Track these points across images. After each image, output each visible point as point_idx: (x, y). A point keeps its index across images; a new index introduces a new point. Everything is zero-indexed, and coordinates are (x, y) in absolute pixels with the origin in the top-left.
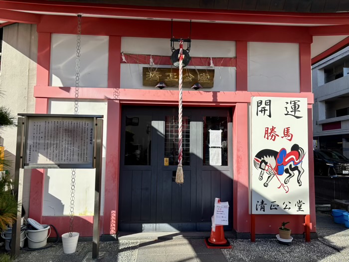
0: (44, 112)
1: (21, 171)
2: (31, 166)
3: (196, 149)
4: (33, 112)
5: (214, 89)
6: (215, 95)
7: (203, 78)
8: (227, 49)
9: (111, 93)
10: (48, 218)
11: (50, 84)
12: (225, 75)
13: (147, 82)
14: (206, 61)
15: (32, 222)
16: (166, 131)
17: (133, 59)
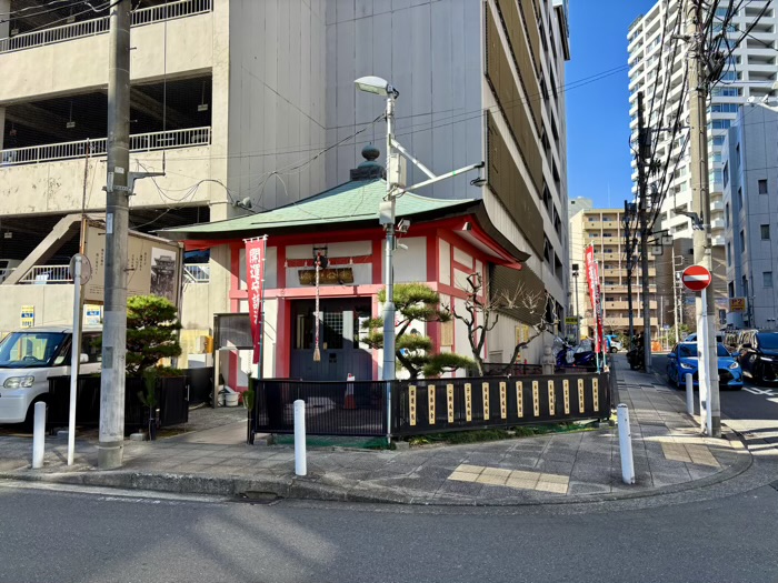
0: (236, 312)
1: (217, 352)
2: (223, 348)
3: (348, 334)
4: (229, 312)
5: (355, 283)
6: (355, 289)
7: (344, 275)
8: (365, 249)
9: (278, 292)
10: (240, 388)
11: (239, 288)
12: (363, 271)
13: (304, 283)
14: (346, 260)
15: (228, 388)
16: (325, 320)
17: (293, 263)
